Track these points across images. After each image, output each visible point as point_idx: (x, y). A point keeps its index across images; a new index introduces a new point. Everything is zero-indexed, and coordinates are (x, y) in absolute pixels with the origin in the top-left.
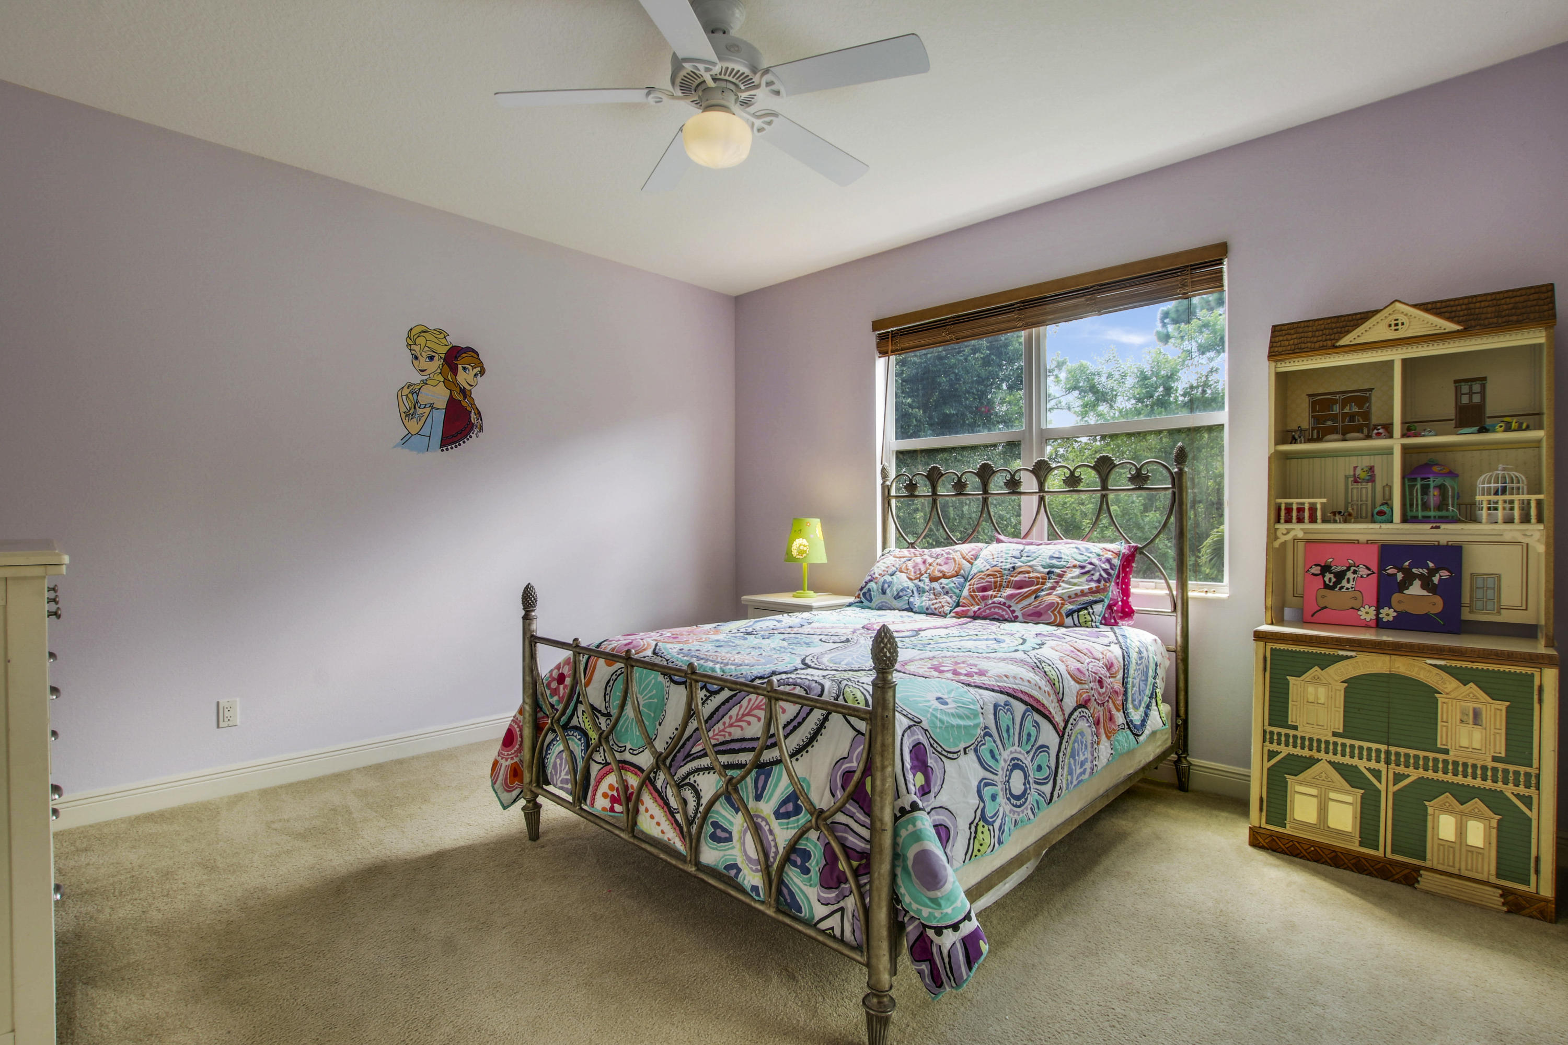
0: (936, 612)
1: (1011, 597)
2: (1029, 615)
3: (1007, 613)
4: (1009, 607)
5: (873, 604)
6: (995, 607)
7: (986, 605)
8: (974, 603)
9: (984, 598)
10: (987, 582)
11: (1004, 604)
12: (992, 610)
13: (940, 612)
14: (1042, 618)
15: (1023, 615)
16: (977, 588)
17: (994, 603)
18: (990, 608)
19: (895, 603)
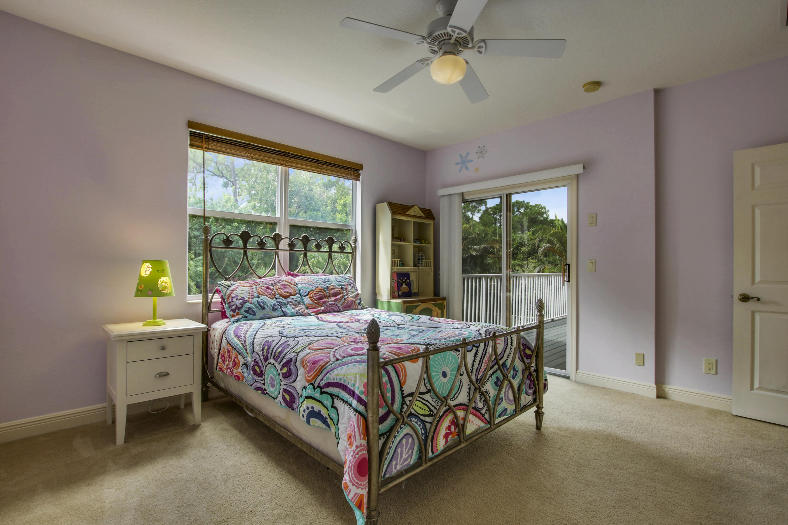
0: (303, 314)
1: (335, 300)
2: (345, 307)
3: (336, 308)
4: (337, 305)
5: (258, 316)
6: (331, 306)
7: (327, 306)
8: (319, 306)
9: (324, 303)
10: (320, 295)
11: (334, 304)
12: (331, 308)
13: (305, 314)
14: (351, 308)
15: (342, 308)
16: (316, 298)
17: (330, 304)
18: (329, 307)
19: (275, 313)
